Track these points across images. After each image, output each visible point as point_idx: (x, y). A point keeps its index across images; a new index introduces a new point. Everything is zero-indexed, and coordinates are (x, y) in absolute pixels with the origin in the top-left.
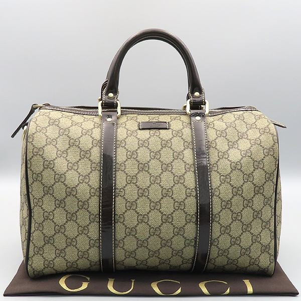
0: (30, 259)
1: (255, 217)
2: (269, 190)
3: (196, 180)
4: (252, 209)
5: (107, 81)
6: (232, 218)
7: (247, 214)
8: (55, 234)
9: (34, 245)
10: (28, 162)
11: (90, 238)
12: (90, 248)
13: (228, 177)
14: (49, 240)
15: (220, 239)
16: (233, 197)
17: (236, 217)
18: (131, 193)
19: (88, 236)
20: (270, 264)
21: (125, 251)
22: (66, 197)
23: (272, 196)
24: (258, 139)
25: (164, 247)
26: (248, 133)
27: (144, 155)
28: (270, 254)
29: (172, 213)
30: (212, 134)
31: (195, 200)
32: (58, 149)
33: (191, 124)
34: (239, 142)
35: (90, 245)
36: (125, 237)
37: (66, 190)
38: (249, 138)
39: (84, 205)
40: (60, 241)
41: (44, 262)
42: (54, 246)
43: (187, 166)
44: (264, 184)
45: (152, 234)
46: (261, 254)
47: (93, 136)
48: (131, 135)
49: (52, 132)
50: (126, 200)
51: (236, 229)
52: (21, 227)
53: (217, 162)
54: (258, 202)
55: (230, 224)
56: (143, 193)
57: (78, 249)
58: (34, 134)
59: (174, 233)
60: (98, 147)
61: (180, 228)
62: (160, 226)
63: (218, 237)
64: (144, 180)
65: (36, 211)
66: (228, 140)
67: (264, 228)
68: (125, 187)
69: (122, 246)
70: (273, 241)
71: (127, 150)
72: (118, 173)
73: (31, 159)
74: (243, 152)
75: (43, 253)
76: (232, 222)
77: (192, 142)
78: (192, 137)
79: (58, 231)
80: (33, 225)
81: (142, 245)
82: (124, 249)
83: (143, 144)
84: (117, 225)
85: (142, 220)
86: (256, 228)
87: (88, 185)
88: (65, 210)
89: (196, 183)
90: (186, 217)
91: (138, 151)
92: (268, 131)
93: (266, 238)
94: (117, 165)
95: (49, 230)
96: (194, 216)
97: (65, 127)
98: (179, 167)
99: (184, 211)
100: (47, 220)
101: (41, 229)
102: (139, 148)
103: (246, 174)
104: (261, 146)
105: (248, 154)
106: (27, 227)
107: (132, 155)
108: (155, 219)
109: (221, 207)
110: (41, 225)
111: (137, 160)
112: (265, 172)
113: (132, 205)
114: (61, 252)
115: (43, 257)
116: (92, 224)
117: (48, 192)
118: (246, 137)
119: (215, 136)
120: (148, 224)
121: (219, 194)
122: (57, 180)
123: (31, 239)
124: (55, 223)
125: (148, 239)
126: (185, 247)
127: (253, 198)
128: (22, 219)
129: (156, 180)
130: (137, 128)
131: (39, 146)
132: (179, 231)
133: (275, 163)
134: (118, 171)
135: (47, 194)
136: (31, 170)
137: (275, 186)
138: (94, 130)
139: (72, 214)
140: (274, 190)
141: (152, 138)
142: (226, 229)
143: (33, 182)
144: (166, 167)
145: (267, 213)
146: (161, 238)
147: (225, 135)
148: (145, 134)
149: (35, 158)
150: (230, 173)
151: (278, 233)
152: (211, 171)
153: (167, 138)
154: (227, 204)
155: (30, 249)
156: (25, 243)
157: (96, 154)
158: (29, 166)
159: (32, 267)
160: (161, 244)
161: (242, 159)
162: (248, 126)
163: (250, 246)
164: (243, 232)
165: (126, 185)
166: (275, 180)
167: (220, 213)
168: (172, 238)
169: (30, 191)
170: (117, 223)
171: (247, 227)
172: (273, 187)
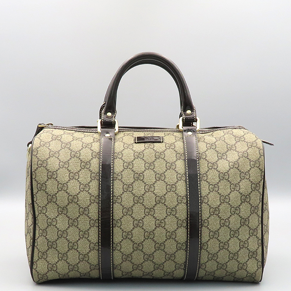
0: (35, 263)
1: (242, 224)
2: (255, 199)
3: (187, 189)
4: (239, 216)
5: (105, 104)
6: (220, 224)
7: (234, 221)
8: (58, 239)
9: (38, 250)
10: (33, 173)
11: (90, 241)
12: (90, 251)
13: (216, 186)
14: (52, 245)
15: (209, 243)
16: (220, 204)
17: (224, 223)
18: (127, 200)
19: (88, 240)
20: (257, 270)
21: (122, 253)
22: (68, 204)
23: (258, 205)
24: (245, 152)
25: (158, 250)
26: (237, 145)
27: (139, 166)
28: (257, 260)
29: (165, 218)
30: (202, 147)
31: (185, 206)
32: (60, 160)
33: (183, 138)
34: (227, 153)
35: (90, 248)
36: (122, 240)
37: (68, 197)
38: (237, 150)
39: (84, 211)
40: (63, 245)
41: (48, 266)
42: (57, 250)
43: (179, 175)
44: (250, 194)
45: (147, 237)
46: (248, 260)
47: (92, 148)
48: (128, 147)
49: (55, 146)
50: (123, 206)
51: (224, 234)
52: (26, 236)
53: (207, 172)
54: (245, 210)
55: (219, 230)
56: (138, 200)
57: (79, 253)
58: (38, 148)
59: (166, 237)
60: (97, 159)
61: (172, 232)
62: (154, 230)
63: (208, 242)
64: (139, 188)
65: (41, 219)
66: (217, 152)
67: (251, 235)
68: (121, 195)
69: (119, 249)
70: (261, 248)
71: (124, 161)
72: (115, 182)
73: (35, 170)
74: (231, 163)
75: (47, 258)
76: (220, 228)
77: (184, 154)
78: (184, 149)
79: (60, 236)
80: (37, 232)
81: (137, 248)
82: (121, 252)
83: (139, 155)
84: (114, 229)
85: (137, 225)
86: (244, 234)
87: (89, 193)
88: (67, 216)
89: (187, 191)
90: (177, 222)
91: (134, 162)
92: (255, 145)
93: (253, 244)
94: (115, 175)
95: (52, 235)
96: (184, 221)
97: (67, 141)
98: (171, 177)
99: (176, 217)
100: (50, 226)
101: (45, 235)
102: (134, 159)
103: (233, 184)
104: (248, 158)
105: (236, 166)
106: (32, 234)
107: (129, 165)
108: (149, 223)
109: (210, 213)
110: (44, 231)
111: (132, 170)
112: (251, 182)
113: (128, 211)
114: (63, 256)
115: (46, 261)
116: (92, 229)
117: (51, 200)
118: (234, 149)
119: (205, 149)
120: (143, 228)
121: (208, 202)
122: (60, 189)
123: (36, 245)
124: (58, 229)
125: (143, 242)
126: (177, 251)
127: (240, 206)
128: (27, 227)
129: (150, 188)
130: (133, 142)
131: (43, 158)
132: (171, 235)
133: (261, 174)
134: (116, 180)
135: (51, 202)
136: (36, 180)
137: (261, 196)
138: (93, 144)
139: (74, 220)
140: (261, 200)
141: (147, 151)
142: (215, 234)
143: (37, 192)
144: (160, 177)
145: (254, 221)
146: (155, 242)
147: (214, 148)
148: (141, 147)
149: (40, 169)
150: (218, 183)
151: (265, 241)
152: (201, 181)
153: (161, 150)
154: (215, 211)
155: (35, 254)
156: (30, 249)
157: (95, 165)
158: (33, 177)
159: (36, 271)
160: (155, 247)
161: (230, 169)
162: (237, 138)
163: (238, 251)
164: (231, 237)
165: (123, 193)
166: (261, 190)
167: (208, 218)
168: (165, 242)
169: (35, 200)
170: (115, 227)
171: (235, 233)
172: (259, 197)
